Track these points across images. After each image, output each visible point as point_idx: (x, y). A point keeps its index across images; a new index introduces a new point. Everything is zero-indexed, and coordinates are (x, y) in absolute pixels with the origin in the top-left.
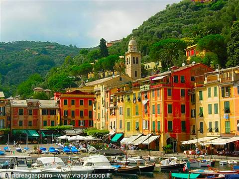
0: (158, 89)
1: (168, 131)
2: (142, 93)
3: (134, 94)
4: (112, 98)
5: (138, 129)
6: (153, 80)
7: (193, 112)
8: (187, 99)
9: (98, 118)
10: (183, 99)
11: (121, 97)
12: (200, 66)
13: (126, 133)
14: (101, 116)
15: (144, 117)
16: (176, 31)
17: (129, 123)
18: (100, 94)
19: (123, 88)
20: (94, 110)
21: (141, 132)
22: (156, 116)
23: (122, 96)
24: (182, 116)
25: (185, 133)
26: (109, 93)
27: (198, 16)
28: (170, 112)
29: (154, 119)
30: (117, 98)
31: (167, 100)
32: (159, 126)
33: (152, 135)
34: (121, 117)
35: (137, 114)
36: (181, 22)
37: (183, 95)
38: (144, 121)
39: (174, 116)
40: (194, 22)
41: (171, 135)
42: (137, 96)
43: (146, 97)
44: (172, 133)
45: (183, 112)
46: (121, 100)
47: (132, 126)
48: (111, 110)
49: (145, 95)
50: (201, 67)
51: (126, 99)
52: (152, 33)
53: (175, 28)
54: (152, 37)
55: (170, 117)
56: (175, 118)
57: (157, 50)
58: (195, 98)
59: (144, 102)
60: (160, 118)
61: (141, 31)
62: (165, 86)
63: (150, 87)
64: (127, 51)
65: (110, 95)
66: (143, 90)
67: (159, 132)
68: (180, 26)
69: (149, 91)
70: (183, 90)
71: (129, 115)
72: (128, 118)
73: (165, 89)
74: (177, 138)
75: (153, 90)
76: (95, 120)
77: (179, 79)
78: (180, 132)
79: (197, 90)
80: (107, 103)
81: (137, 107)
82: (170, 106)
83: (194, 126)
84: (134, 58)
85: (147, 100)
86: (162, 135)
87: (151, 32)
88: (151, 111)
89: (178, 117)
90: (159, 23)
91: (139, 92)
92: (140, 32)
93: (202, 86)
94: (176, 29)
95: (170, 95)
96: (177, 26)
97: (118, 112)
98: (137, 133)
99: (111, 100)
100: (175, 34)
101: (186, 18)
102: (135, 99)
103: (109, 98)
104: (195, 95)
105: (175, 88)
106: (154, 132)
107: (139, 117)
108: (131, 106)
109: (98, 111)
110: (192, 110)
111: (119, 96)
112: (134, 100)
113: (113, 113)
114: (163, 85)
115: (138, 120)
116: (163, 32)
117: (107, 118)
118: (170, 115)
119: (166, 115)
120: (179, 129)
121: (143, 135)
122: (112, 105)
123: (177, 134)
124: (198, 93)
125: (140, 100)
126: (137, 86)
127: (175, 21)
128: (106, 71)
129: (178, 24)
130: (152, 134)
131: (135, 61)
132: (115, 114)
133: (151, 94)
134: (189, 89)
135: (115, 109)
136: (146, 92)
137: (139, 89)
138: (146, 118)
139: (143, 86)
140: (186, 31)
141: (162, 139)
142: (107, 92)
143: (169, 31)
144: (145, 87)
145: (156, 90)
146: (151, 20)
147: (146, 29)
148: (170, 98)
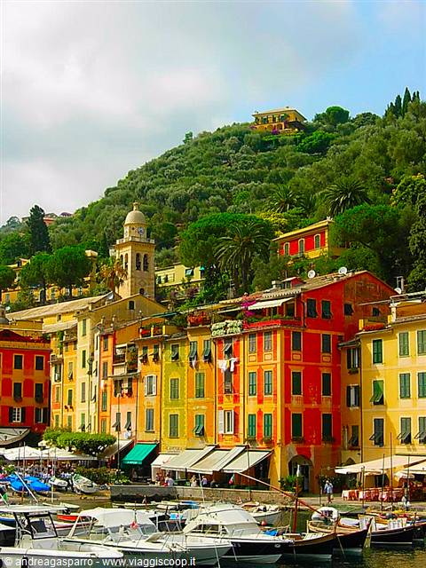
0: (268, 333)
1: (293, 440)
2: (218, 341)
3: (193, 344)
4: (119, 352)
5: (202, 434)
6: (250, 308)
7: (353, 392)
8: (336, 359)
9: (66, 403)
10: (326, 358)
11: (151, 351)
12: (363, 277)
13: (167, 443)
14: (77, 397)
15: (221, 401)
16: (219, 197)
17: (174, 418)
18: (75, 342)
19: (158, 327)
20: (53, 382)
21: (211, 440)
22: (260, 402)
23: (156, 347)
24: (323, 402)
25: (329, 446)
26: (110, 340)
27: (267, 163)
28: (297, 391)
29: (252, 407)
30: (140, 353)
31: (292, 362)
32: (268, 426)
33: (247, 449)
34: (152, 401)
35: (200, 394)
36: (230, 177)
37: (327, 350)
38: (220, 414)
39: (307, 401)
40: (260, 178)
41: (297, 449)
42: (201, 349)
43: (229, 352)
44: (301, 446)
45: (327, 392)
46: (150, 358)
47: (185, 426)
48: (118, 383)
49: (225, 347)
50: (365, 281)
51: (166, 355)
52: (162, 198)
53: (218, 188)
54: (160, 208)
55: (297, 405)
56: (308, 406)
57: (200, 237)
58: (359, 359)
59: (223, 364)
60: (273, 407)
61: (131, 193)
62: (285, 325)
63: (242, 327)
64: (122, 237)
65: (114, 344)
66: (221, 333)
67: (270, 443)
68: (228, 186)
69: (239, 336)
70: (326, 337)
71: (175, 395)
72: (171, 405)
73: (287, 333)
74: (312, 459)
75: (252, 335)
76: (57, 407)
77: (319, 308)
78: (318, 443)
79: (366, 337)
80: (105, 364)
81: (200, 376)
82: (297, 375)
83: (355, 428)
84: (138, 255)
85: (234, 360)
86: (278, 451)
87: (157, 195)
88: (243, 386)
89: (314, 405)
90: (175, 176)
91: (207, 337)
92: (128, 196)
93: (383, 328)
94: (218, 193)
95: (297, 348)
96: (220, 185)
97: (142, 387)
98: (198, 443)
99: (117, 359)
100: (217, 203)
101: (241, 168)
102: (194, 356)
103: (110, 352)
104: (359, 349)
105: (309, 331)
106: (252, 441)
107: (206, 403)
108: (183, 374)
109: (68, 386)
110: (349, 388)
111: (145, 348)
112: (191, 359)
113: (126, 391)
114: (283, 323)
115: (202, 410)
116: (187, 198)
117: (104, 402)
118: (297, 399)
119: (287, 399)
120: (318, 435)
121: (217, 448)
122: (121, 371)
123: (312, 446)
124: (370, 346)
125: (209, 359)
126: (203, 323)
127: (213, 173)
128: (49, 287)
129: (224, 181)
130: (247, 447)
131: (141, 263)
132: (130, 393)
133: (245, 345)
134: (339, 334)
135: (130, 380)
136: (228, 339)
137: (209, 330)
138: (228, 404)
139: (222, 324)
140: (244, 197)
141: (277, 459)
142: (105, 337)
143: (202, 196)
144: (225, 327)
145: (260, 333)
146: (150, 168)
147: (144, 187)
148: (297, 356)
